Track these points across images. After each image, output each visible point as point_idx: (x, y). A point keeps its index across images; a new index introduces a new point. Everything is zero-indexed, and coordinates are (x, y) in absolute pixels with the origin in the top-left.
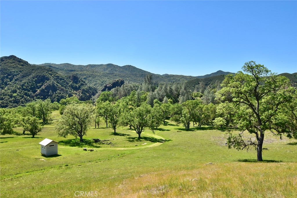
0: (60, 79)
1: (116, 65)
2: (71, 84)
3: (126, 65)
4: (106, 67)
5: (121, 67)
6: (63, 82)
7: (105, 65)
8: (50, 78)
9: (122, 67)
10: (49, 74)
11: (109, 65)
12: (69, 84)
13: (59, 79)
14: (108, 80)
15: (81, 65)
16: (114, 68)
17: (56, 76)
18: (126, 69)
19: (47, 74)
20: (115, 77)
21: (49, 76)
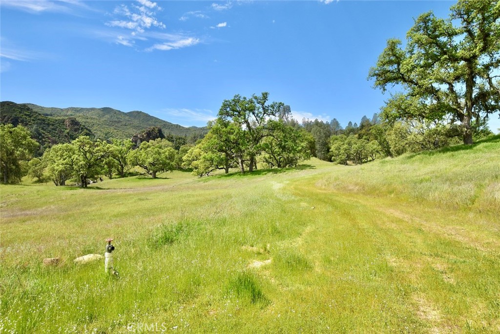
0: (46, 124)
1: (117, 110)
2: (68, 133)
3: (134, 112)
4: (101, 113)
5: (125, 113)
6: (53, 129)
7: (99, 109)
8: (29, 122)
9: (128, 113)
10: (26, 115)
11: (106, 110)
12: (64, 134)
13: (44, 124)
14: (115, 131)
15: (55, 108)
16: (115, 115)
17: (39, 119)
18: (135, 117)
19: (23, 115)
20: (125, 127)
21: (26, 118)
